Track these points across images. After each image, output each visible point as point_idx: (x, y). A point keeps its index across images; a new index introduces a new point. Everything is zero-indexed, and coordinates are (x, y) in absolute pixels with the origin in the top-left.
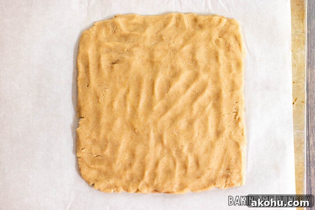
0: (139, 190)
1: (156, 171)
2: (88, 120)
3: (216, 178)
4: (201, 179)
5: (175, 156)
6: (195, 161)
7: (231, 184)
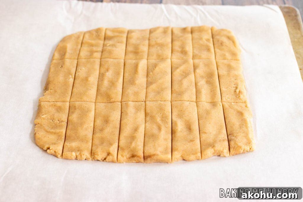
0: (110, 153)
1: (136, 134)
2: (55, 91)
3: (215, 141)
4: (194, 142)
5: (160, 122)
6: (187, 128)
7: (236, 146)
